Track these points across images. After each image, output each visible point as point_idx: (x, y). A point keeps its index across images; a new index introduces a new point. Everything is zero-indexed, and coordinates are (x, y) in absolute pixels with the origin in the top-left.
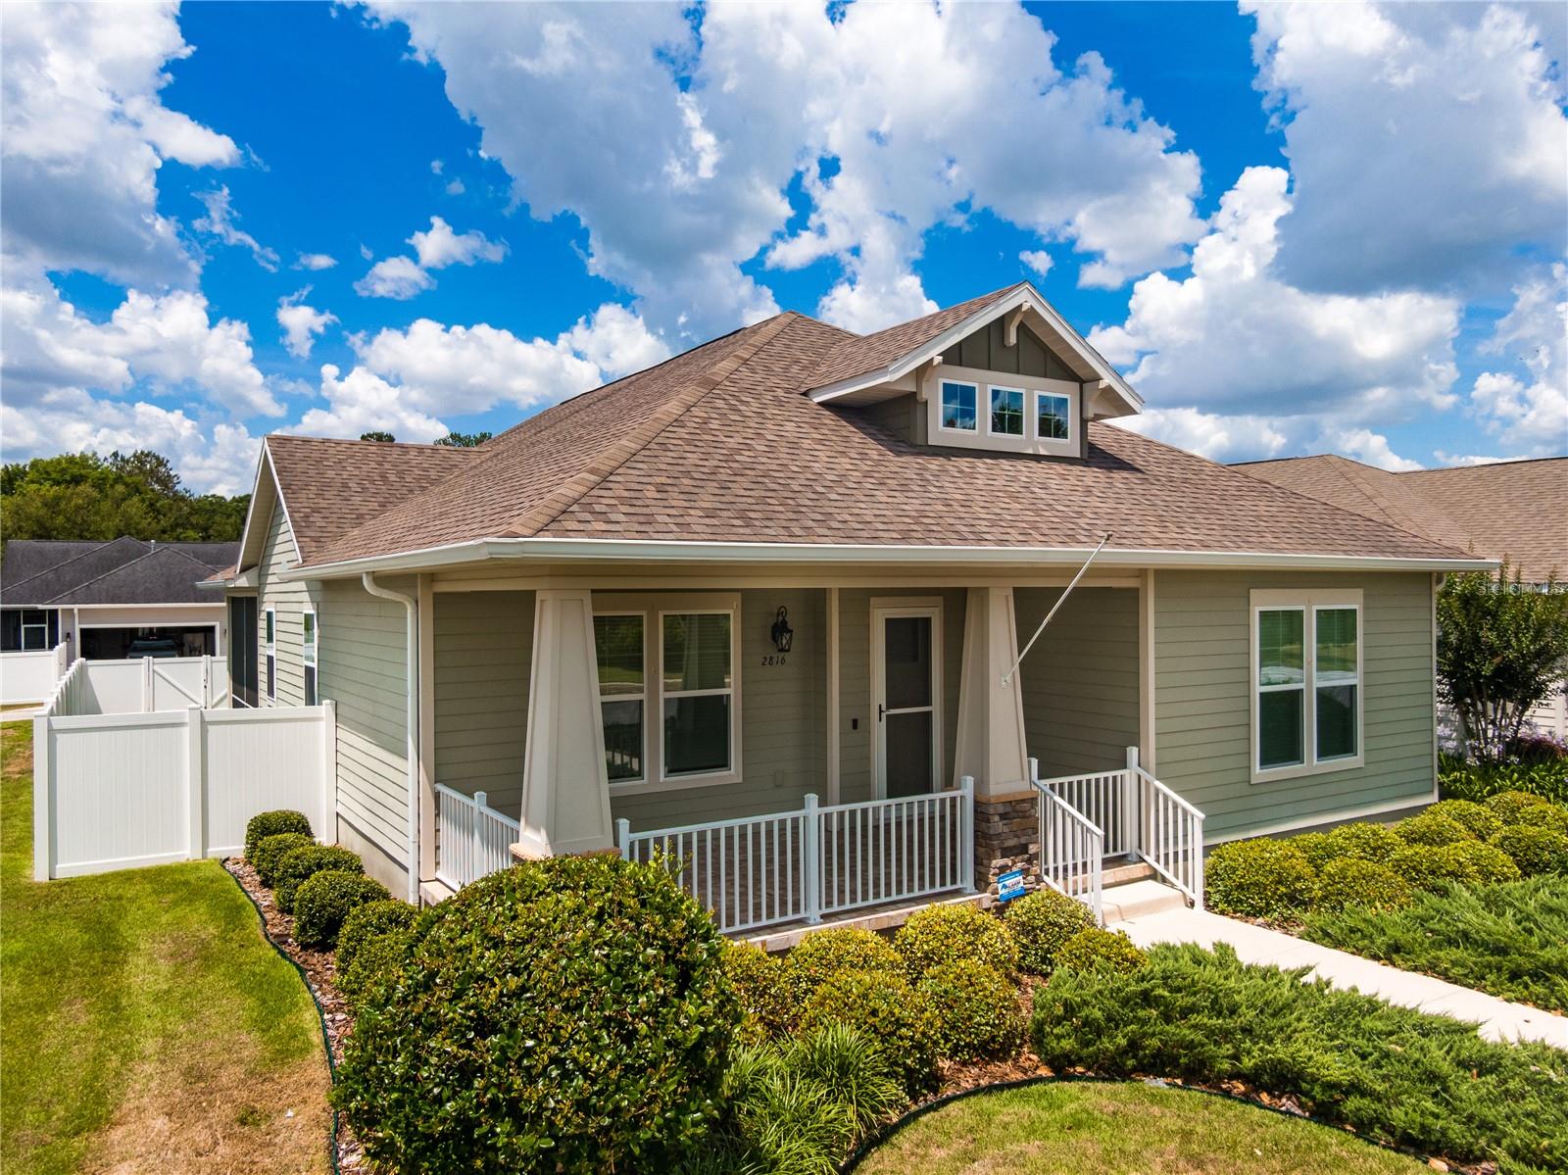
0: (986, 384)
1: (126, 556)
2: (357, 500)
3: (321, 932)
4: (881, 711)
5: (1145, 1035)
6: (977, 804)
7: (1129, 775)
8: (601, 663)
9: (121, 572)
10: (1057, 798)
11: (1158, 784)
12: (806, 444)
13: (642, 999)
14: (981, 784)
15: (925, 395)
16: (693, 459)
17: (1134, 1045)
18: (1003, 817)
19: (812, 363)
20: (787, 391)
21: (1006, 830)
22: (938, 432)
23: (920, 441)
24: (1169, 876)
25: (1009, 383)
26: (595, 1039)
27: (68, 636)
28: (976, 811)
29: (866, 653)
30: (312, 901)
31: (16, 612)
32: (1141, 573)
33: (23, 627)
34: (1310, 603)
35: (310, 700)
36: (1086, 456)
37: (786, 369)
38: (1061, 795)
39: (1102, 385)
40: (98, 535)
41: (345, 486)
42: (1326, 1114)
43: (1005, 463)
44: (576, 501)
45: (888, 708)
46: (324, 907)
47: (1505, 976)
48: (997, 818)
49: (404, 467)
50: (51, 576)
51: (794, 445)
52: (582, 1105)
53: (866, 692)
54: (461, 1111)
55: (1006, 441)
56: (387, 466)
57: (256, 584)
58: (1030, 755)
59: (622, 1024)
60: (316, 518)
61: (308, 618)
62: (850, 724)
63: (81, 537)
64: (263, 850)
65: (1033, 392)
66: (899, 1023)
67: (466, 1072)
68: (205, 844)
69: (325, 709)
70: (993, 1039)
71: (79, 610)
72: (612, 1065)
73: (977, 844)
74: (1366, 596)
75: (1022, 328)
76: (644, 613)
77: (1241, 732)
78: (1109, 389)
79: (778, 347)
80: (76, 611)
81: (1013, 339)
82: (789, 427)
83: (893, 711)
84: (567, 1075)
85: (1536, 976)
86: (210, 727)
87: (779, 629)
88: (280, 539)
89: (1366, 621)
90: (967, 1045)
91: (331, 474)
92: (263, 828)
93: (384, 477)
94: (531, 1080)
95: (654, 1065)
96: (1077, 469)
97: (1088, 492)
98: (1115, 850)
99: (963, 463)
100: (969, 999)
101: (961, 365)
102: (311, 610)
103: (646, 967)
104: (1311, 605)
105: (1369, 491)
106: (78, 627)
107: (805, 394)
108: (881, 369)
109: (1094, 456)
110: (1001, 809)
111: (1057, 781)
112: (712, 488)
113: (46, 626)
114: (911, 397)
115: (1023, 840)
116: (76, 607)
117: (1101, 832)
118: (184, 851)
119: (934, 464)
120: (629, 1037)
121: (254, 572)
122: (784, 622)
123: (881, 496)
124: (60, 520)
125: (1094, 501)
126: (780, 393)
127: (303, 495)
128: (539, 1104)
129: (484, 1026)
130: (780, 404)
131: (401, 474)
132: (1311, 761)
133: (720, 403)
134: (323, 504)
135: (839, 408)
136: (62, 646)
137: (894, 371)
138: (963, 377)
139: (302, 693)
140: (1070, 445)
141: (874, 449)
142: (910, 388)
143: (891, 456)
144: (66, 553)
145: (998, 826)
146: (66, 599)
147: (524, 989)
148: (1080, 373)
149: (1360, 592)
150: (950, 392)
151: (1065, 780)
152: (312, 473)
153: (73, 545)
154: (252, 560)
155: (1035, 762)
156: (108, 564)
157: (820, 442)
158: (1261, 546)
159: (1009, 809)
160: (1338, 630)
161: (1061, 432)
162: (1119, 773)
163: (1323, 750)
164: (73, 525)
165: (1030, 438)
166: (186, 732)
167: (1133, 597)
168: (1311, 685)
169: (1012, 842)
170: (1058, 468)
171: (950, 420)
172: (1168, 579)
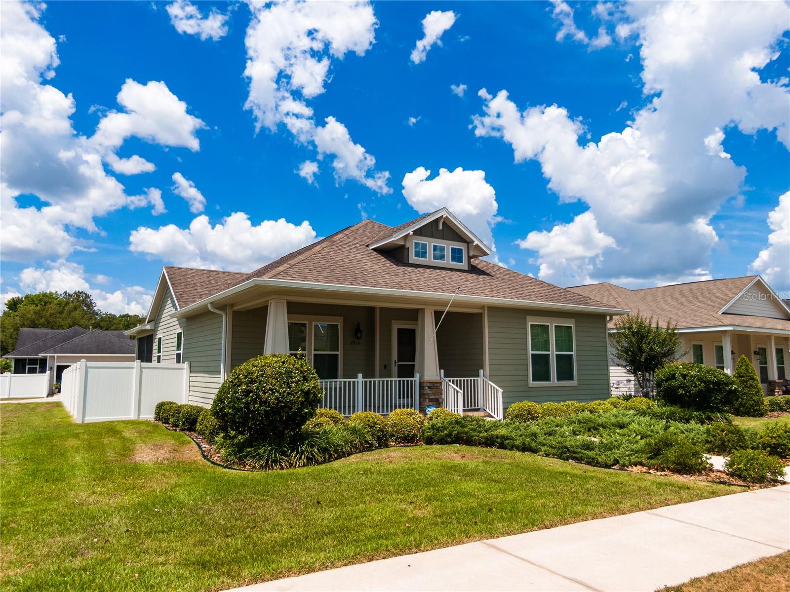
0: (430, 243)
1: (76, 334)
2: (200, 289)
4: (395, 363)
5: (453, 431)
6: (420, 383)
7: (480, 380)
8: (288, 313)
9: (77, 340)
10: (451, 384)
11: (490, 382)
12: (364, 261)
13: (294, 379)
14: (421, 377)
15: (407, 246)
16: (323, 263)
17: (449, 435)
18: (429, 387)
19: (372, 236)
20: (361, 245)
21: (430, 392)
22: (413, 258)
23: (406, 262)
24: (493, 414)
25: (440, 243)
26: (281, 386)
27: (51, 369)
28: (420, 386)
29: (390, 341)
30: (187, 413)
31: (25, 360)
32: (483, 307)
33: (27, 366)
34: (552, 323)
35: (178, 361)
36: (470, 269)
37: (362, 238)
38: (453, 383)
39: (474, 244)
40: (61, 327)
41: (195, 284)
42: (502, 446)
43: (438, 271)
45: (398, 362)
46: (191, 415)
47: (587, 430)
48: (427, 388)
49: (218, 279)
50: (41, 343)
51: (359, 261)
52: (277, 399)
53: (390, 355)
54: (247, 401)
55: (439, 263)
56: (211, 278)
57: (153, 328)
58: (440, 369)
59: (288, 383)
60: (184, 295)
61: (179, 335)
62: (384, 367)
63: (54, 328)
64: (164, 410)
65: (448, 246)
66: (376, 424)
67: (247, 393)
68: (139, 414)
69: (186, 365)
70: (408, 435)
71: (57, 356)
72: (285, 391)
73: (420, 398)
74: (576, 321)
75: (444, 223)
76: (307, 322)
77: (524, 367)
78: (477, 246)
79: (361, 231)
80: (56, 357)
81: (441, 227)
82: (359, 255)
83: (400, 363)
84: (275, 393)
85: (596, 429)
86: (143, 370)
87: (357, 331)
88: (167, 307)
89: (576, 331)
90: (400, 437)
91: (189, 280)
92: (160, 407)
93: (210, 282)
94: (265, 393)
95: (296, 393)
96: (465, 274)
97: (467, 280)
98: (475, 406)
99: (421, 270)
100: (402, 424)
101: (421, 236)
102: (179, 331)
103: (295, 373)
104: (552, 325)
105: (615, 295)
106: (56, 364)
107: (367, 246)
108: (390, 236)
109: (473, 270)
110: (428, 385)
111: (451, 379)
112: (328, 271)
113: (38, 366)
114: (403, 246)
115: (437, 397)
116: (56, 355)
117: (462, 392)
118: (132, 416)
119: (410, 269)
120: (290, 387)
121: (153, 323)
122: (359, 328)
123: (387, 277)
124: (42, 320)
125: (468, 283)
126: (358, 245)
127: (179, 287)
128: (266, 399)
129: (252, 382)
130: (357, 248)
131: (216, 281)
132: (554, 381)
133: (335, 247)
134: (187, 290)
135: (379, 251)
136: (48, 372)
137: (395, 237)
138: (422, 240)
139: (175, 361)
140: (464, 265)
141: (388, 263)
142: (402, 243)
143: (394, 266)
144: (47, 334)
145: (427, 391)
146: (51, 351)
147: (263, 374)
148: (467, 240)
149: (574, 320)
150: (417, 245)
151: (455, 379)
152: (182, 279)
153: (50, 331)
154: (153, 318)
155: (442, 371)
156: (69, 338)
157: (369, 260)
158: (529, 300)
159: (431, 385)
160: (564, 335)
161: (460, 260)
162: (476, 378)
163: (559, 378)
164: (49, 322)
165: (448, 261)
166: (134, 371)
167: (480, 316)
168: (553, 352)
169: (433, 397)
170: (459, 273)
171: (417, 255)
172: (493, 310)
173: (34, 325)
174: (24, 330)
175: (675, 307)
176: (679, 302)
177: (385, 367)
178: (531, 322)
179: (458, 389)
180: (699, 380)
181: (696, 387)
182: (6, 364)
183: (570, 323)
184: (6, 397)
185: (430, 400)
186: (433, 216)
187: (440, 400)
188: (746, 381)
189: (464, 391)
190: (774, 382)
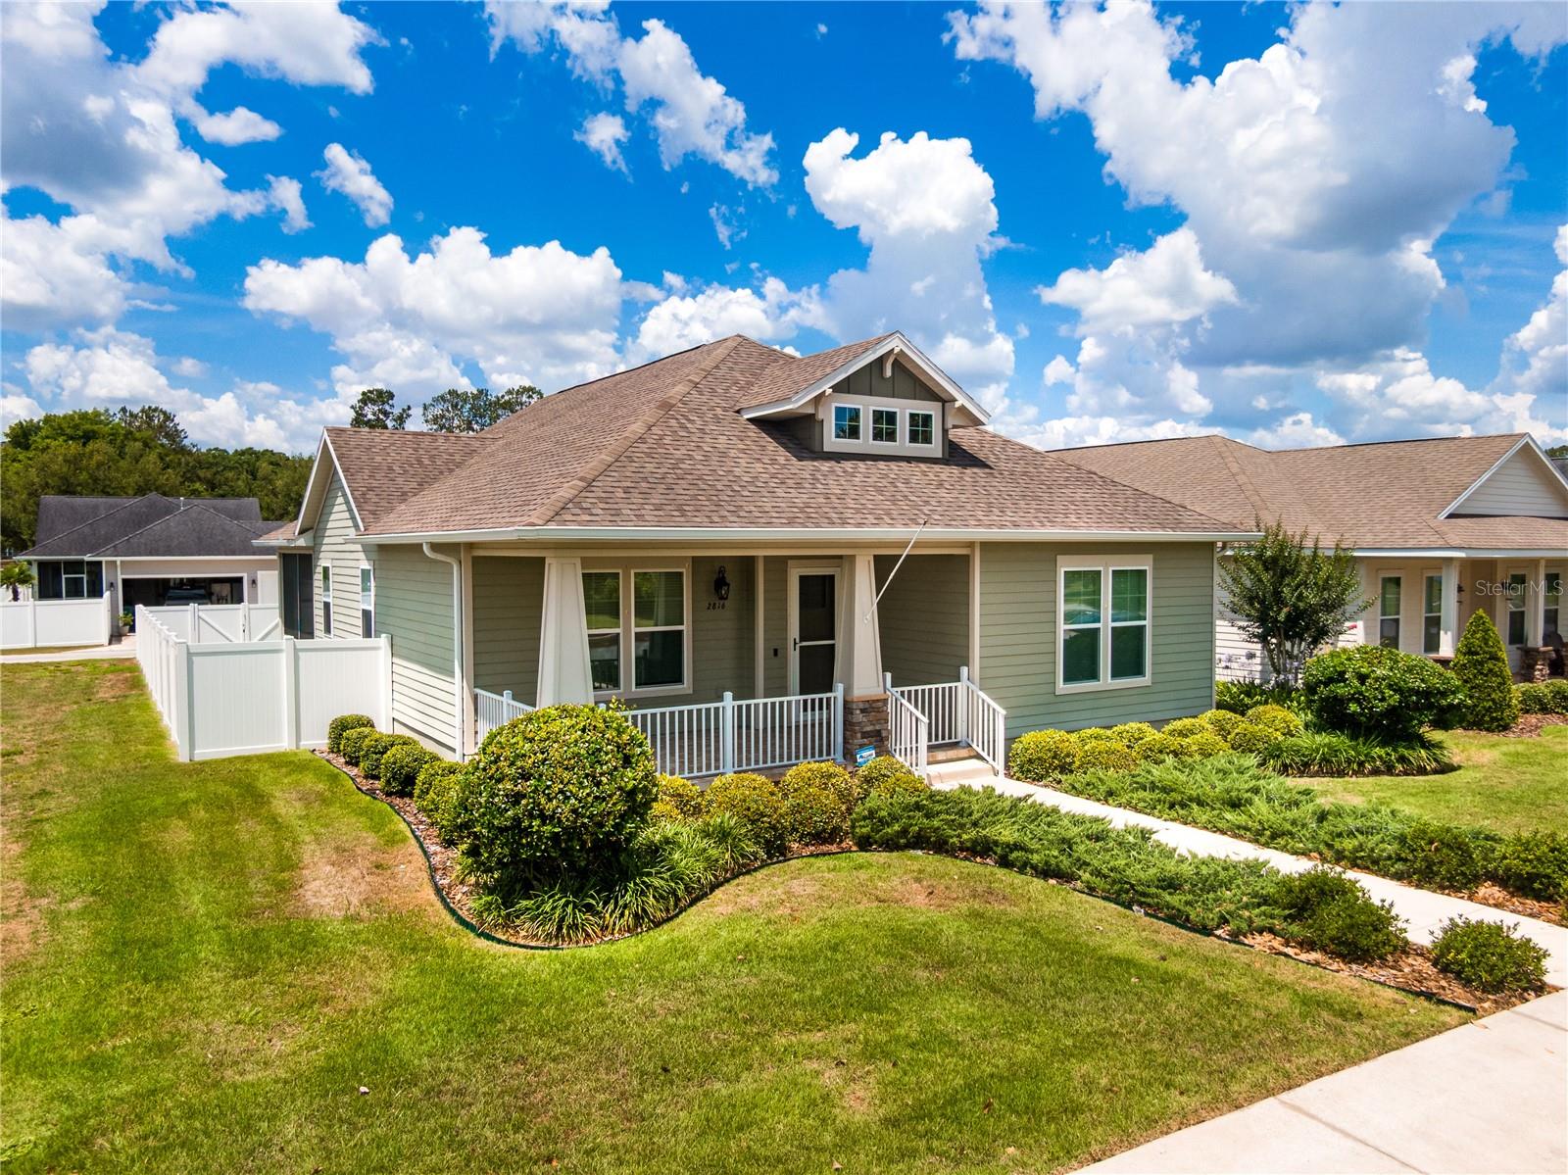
0: (867, 406)
1: (158, 513)
2: (400, 480)
3: (400, 784)
4: (795, 643)
5: (911, 825)
6: (845, 702)
7: (961, 687)
9: (157, 526)
10: (905, 702)
11: (981, 694)
12: (733, 452)
13: (605, 767)
14: (848, 690)
15: (820, 416)
16: (650, 467)
17: (904, 832)
18: (863, 711)
19: (748, 383)
20: (725, 409)
21: (865, 719)
22: (831, 441)
23: (817, 449)
24: (985, 755)
25: (886, 404)
26: (581, 783)
27: (112, 585)
28: (845, 708)
29: (784, 600)
30: (394, 763)
31: (57, 563)
32: (971, 545)
33: (64, 576)
34: (1106, 566)
35: (367, 633)
36: (947, 457)
37: (727, 390)
38: (909, 700)
39: (957, 404)
40: (120, 491)
41: (390, 469)
42: (1004, 863)
43: (881, 464)
44: (571, 501)
45: (801, 641)
46: (402, 767)
47: (1167, 805)
48: (858, 712)
49: (434, 452)
50: (87, 530)
51: (724, 454)
52: (574, 811)
53: (785, 629)
54: (517, 814)
55: (884, 447)
56: (421, 452)
57: (311, 544)
58: (884, 670)
59: (594, 777)
60: (370, 495)
61: (365, 574)
62: (772, 652)
63: (108, 494)
64: (348, 739)
65: (904, 409)
67: (516, 798)
68: (298, 738)
69: (383, 641)
70: (824, 830)
71: (122, 562)
72: (588, 795)
73: (845, 730)
74: (1154, 560)
75: (896, 364)
76: (620, 571)
77: (1048, 658)
78: (963, 409)
79: (724, 369)
80: (118, 563)
81: (888, 373)
82: (723, 439)
83: (804, 644)
84: (568, 798)
85: (1183, 806)
86: (300, 654)
87: (720, 583)
88: (336, 509)
89: (1155, 579)
90: (809, 834)
91: (378, 459)
92: (340, 728)
93: (420, 462)
94: (550, 800)
95: (610, 796)
96: (937, 468)
97: (940, 485)
98: (950, 738)
99: (848, 465)
100: (811, 808)
101: (849, 392)
102: (366, 565)
103: (607, 754)
104: (1107, 568)
106: (120, 577)
107: (738, 412)
108: (787, 399)
109: (956, 455)
110: (861, 706)
111: (905, 689)
112: (661, 488)
113: (85, 576)
114: (812, 416)
115: (878, 727)
116: (119, 559)
117: (926, 720)
118: (284, 744)
119: (825, 466)
120: (598, 784)
121: (310, 534)
122: (724, 577)
123: (780, 492)
124: (83, 476)
125: (942, 492)
126: (719, 411)
127: (359, 477)
128: (553, 811)
129: (526, 777)
130: (717, 420)
131: (432, 458)
132: (1106, 680)
133: (673, 422)
134: (375, 484)
135: (763, 423)
136: (107, 594)
137: (796, 401)
138: (850, 401)
139: (360, 631)
140: (935, 448)
141: (782, 455)
142: (811, 411)
143: (794, 460)
144: (96, 507)
145: (858, 717)
146: (108, 552)
147: (546, 760)
148: (943, 396)
149: (1151, 556)
150: (840, 412)
151: (911, 689)
152: (364, 458)
153: (101, 500)
154: (306, 526)
155: (889, 675)
156: (140, 520)
157: (743, 451)
158: (1064, 525)
159: (867, 706)
160: (1130, 585)
161: (927, 439)
162: (953, 685)
163: (1115, 674)
164: (96, 480)
165: (903, 444)
166: (283, 656)
167: (964, 561)
168: (1106, 625)
169: (869, 728)
170: (923, 466)
171: (841, 433)
172: (992, 549)
173: (67, 489)
174: (50, 499)
175: (1353, 497)
176: (1361, 486)
177: (775, 652)
178: (1065, 565)
179: (918, 714)
180: (1390, 687)
181: (1383, 699)
182: (22, 572)
183: (1144, 563)
184: (30, 645)
185: (865, 735)
186: (874, 353)
187: (884, 734)
188: (1481, 663)
189: (930, 718)
190: (1537, 650)
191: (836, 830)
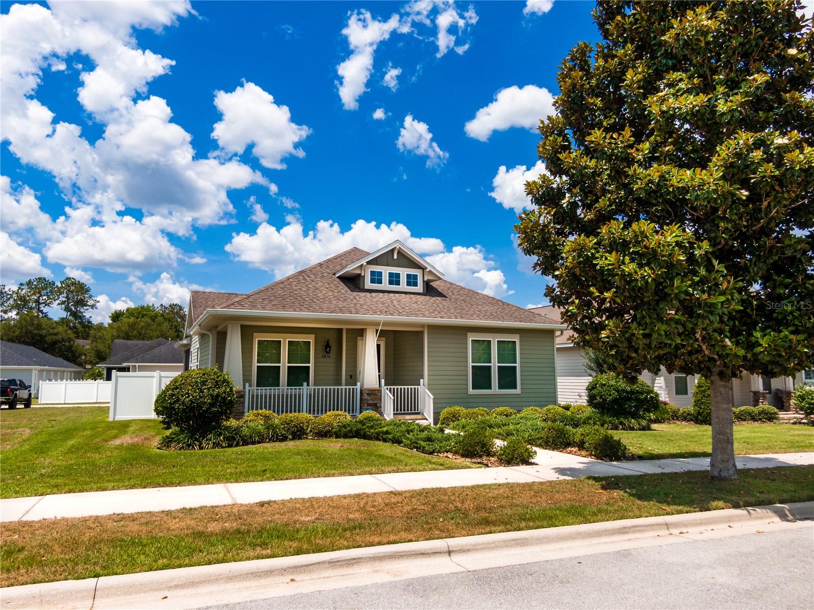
0: (386, 270)
1: (159, 344)
5: (354, 428)
6: (361, 391)
7: (420, 388)
9: (156, 350)
10: (387, 391)
11: (426, 390)
12: (321, 288)
13: (206, 387)
14: (363, 385)
15: (363, 274)
16: (280, 292)
18: (368, 394)
20: (328, 273)
21: (369, 398)
22: (368, 285)
23: (361, 288)
25: (395, 270)
26: (196, 391)
28: (360, 393)
29: (355, 354)
32: (423, 326)
34: (494, 338)
36: (425, 292)
38: (390, 392)
39: (428, 270)
40: (151, 338)
43: (391, 295)
44: (237, 302)
50: (130, 354)
51: (317, 289)
52: (191, 400)
53: (356, 367)
54: (171, 402)
55: (394, 287)
57: (189, 343)
61: (198, 349)
62: (349, 376)
63: (143, 339)
65: (404, 272)
71: (138, 366)
72: (197, 395)
73: (361, 402)
74: (520, 337)
75: (399, 253)
76: (281, 340)
77: (464, 378)
78: (430, 272)
81: (395, 257)
82: (320, 284)
84: (190, 396)
87: (327, 346)
89: (521, 345)
94: (183, 397)
95: (206, 397)
97: (416, 303)
99: (374, 294)
101: (376, 265)
102: (198, 346)
104: (494, 340)
107: (334, 274)
110: (367, 392)
111: (389, 387)
112: (280, 299)
114: (358, 275)
115: (376, 402)
116: (137, 364)
119: (364, 294)
121: (189, 338)
122: (329, 344)
123: (334, 302)
124: (135, 332)
125: (414, 305)
126: (325, 274)
128: (183, 400)
129: (176, 389)
130: (323, 277)
132: (495, 389)
135: (341, 278)
137: (350, 267)
138: (377, 268)
140: (420, 288)
142: (358, 272)
143: (349, 292)
144: (137, 345)
145: (367, 397)
148: (421, 266)
149: (518, 335)
150: (373, 273)
151: (392, 387)
153: (139, 342)
155: (382, 380)
156: (152, 348)
157: (327, 288)
159: (370, 392)
160: (507, 350)
161: (415, 284)
162: (416, 387)
163: (501, 387)
164: (140, 334)
165: (403, 286)
167: (419, 334)
168: (495, 364)
169: (371, 402)
170: (412, 296)
171: (373, 281)
172: (433, 328)
173: (127, 337)
174: (116, 341)
177: (351, 377)
178: (471, 337)
179: (391, 395)
182: (99, 372)
183: (516, 338)
184: (95, 401)
185: (369, 405)
186: (388, 248)
187: (378, 405)
188: (704, 391)
189: (394, 396)
190: (759, 392)
191: (329, 431)
